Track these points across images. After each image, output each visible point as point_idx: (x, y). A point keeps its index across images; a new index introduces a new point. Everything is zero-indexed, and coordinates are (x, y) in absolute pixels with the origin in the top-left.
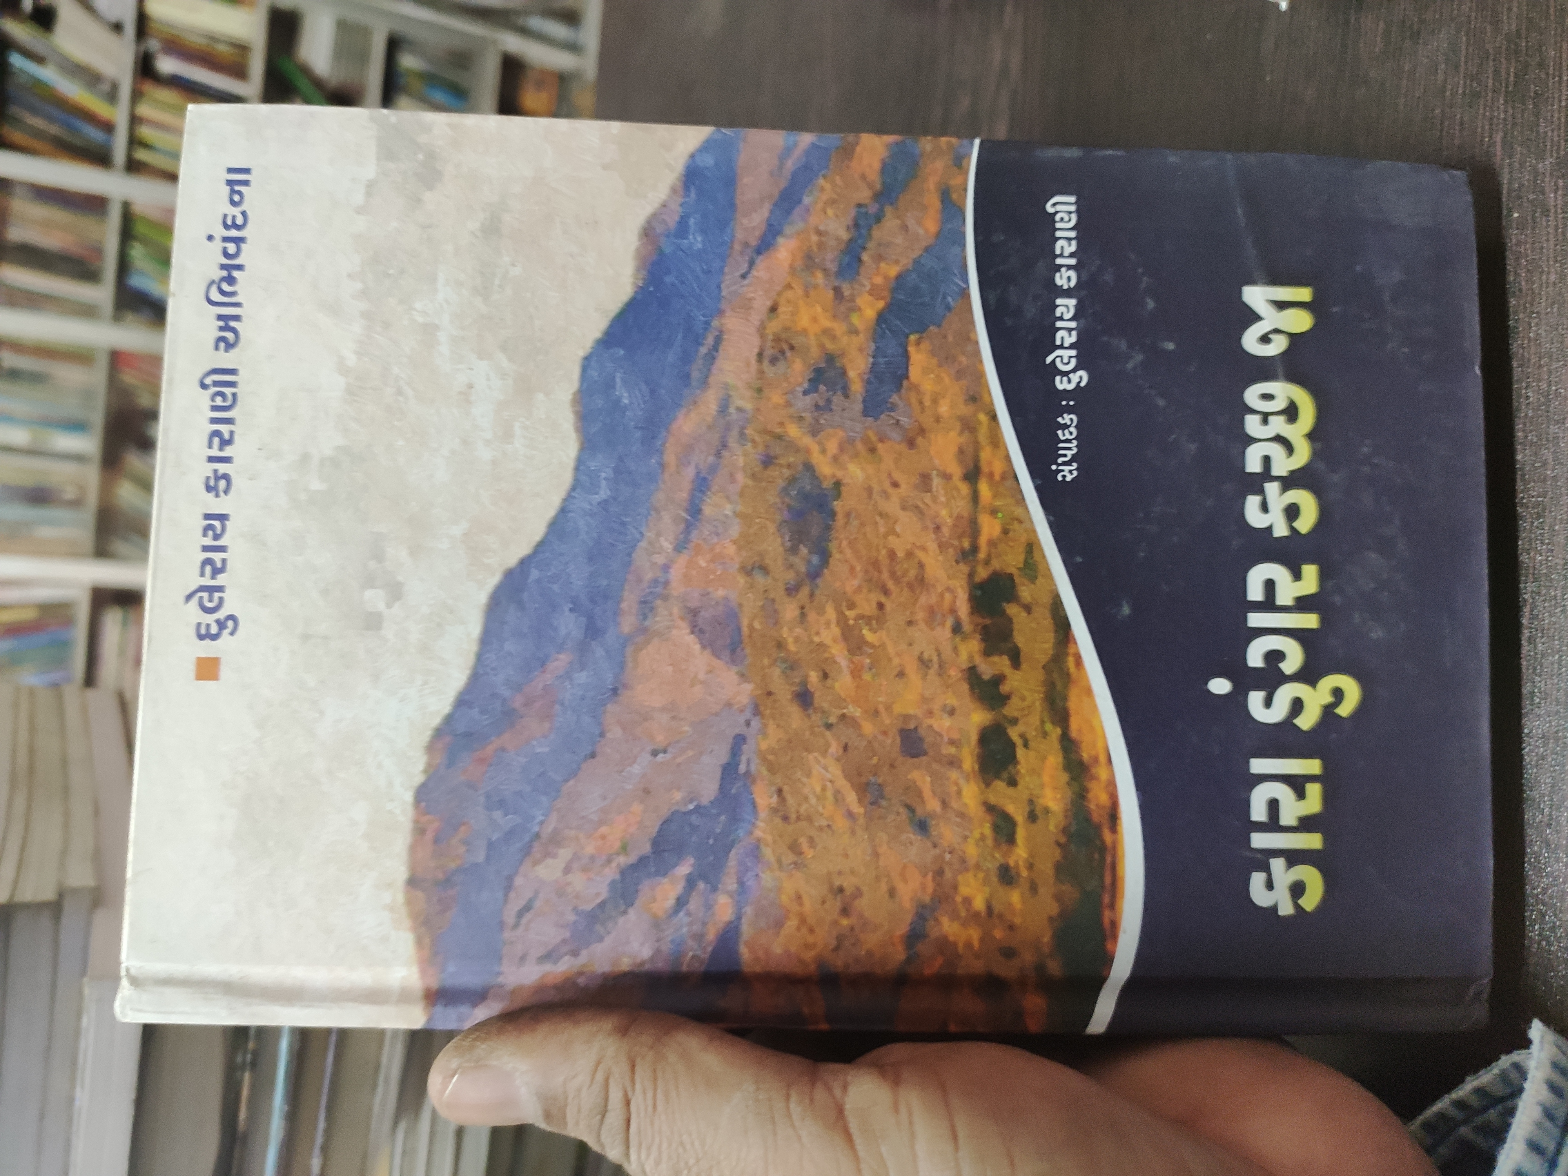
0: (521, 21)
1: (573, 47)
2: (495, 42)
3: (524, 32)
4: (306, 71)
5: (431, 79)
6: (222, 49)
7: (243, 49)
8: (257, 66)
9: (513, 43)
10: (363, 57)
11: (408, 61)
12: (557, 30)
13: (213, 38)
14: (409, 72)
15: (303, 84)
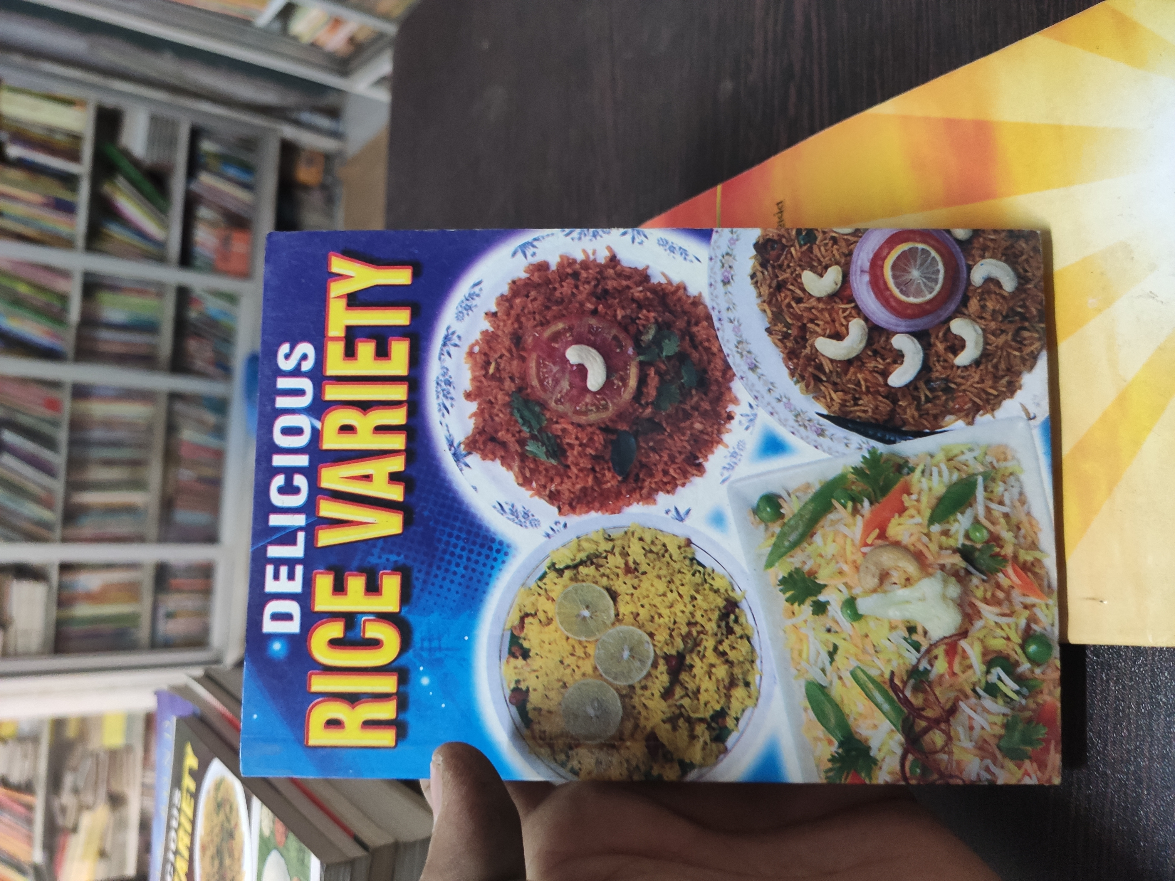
0: (294, 115)
1: (335, 135)
2: (275, 131)
3: (298, 123)
4: (126, 154)
5: (225, 159)
6: (59, 137)
7: (76, 138)
8: (87, 151)
9: (289, 132)
10: (172, 142)
11: (207, 146)
12: (324, 122)
13: (51, 130)
14: (208, 154)
15: (124, 164)
